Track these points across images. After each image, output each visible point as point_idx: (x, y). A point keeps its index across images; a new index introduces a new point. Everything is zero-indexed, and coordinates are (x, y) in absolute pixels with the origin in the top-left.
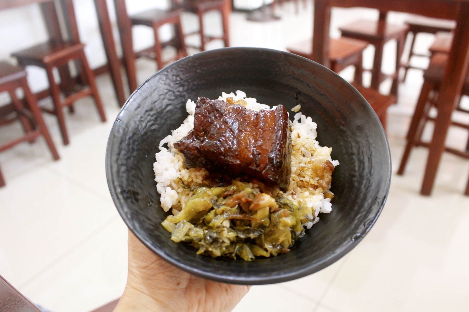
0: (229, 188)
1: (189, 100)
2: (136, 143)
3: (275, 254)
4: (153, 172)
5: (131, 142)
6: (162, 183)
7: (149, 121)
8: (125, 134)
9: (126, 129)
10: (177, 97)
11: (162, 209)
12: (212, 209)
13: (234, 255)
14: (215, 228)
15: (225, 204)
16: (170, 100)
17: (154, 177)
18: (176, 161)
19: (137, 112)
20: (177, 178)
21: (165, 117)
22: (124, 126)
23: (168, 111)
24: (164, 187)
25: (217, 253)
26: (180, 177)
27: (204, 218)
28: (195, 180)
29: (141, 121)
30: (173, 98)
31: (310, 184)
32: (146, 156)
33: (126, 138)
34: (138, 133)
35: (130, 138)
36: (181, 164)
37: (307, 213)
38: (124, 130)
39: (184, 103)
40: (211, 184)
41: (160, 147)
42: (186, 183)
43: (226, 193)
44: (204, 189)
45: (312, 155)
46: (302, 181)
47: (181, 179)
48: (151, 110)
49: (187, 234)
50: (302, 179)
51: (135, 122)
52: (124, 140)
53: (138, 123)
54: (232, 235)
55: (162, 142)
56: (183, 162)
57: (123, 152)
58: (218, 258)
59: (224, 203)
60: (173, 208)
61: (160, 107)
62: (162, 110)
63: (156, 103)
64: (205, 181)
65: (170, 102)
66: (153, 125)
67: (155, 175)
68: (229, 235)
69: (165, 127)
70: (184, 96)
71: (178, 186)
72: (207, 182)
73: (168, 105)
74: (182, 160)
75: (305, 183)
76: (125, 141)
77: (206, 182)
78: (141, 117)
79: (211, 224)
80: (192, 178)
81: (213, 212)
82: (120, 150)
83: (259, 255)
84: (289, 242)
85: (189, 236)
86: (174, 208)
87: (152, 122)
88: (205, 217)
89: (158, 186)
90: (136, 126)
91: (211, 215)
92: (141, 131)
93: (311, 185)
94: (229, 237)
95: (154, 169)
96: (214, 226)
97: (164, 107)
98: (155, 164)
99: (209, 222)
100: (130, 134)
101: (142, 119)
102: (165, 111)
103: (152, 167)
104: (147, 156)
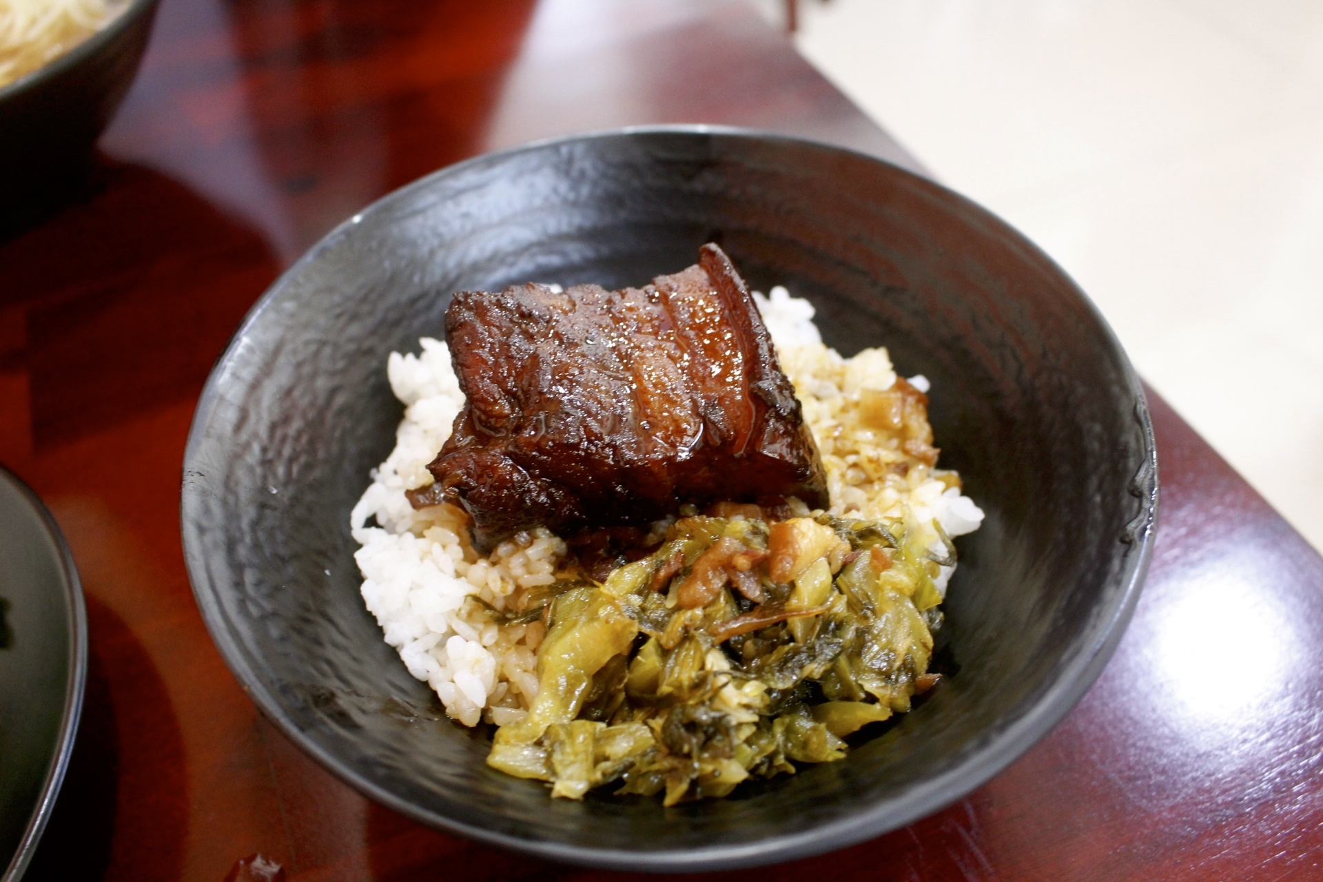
0: (663, 553)
1: (395, 359)
2: (280, 537)
3: (904, 703)
4: (371, 619)
5: (261, 535)
6: (416, 639)
7: (291, 460)
8: (232, 515)
9: (231, 499)
10: (352, 358)
11: (457, 724)
12: (642, 639)
13: (781, 759)
14: (685, 694)
15: (678, 608)
16: (333, 374)
17: (380, 632)
18: (437, 548)
19: (244, 437)
20: (464, 599)
21: (337, 434)
22: (219, 491)
23: (340, 412)
24: (427, 651)
25: (734, 772)
26: (474, 590)
27: (626, 680)
28: (527, 581)
29: (266, 463)
30: (340, 364)
31: (883, 464)
32: (327, 572)
33: (240, 529)
34: (273, 503)
35: (255, 525)
36: (456, 551)
37: (926, 546)
38: (225, 503)
39: (381, 373)
40: (586, 574)
41: (358, 531)
42: (499, 605)
43: (662, 573)
44: (575, 593)
45: (840, 388)
46: (855, 465)
47: (476, 599)
48: (286, 419)
49: (599, 759)
50: (852, 459)
51: (251, 469)
52: (238, 535)
53: (259, 470)
54: (753, 691)
55: (359, 514)
56: (461, 544)
57: (249, 577)
58: (741, 791)
59: (670, 603)
60: (491, 707)
61: (312, 404)
62: (321, 413)
63: (296, 393)
64: (564, 573)
65: (336, 381)
66: (308, 467)
67: (380, 624)
68: (746, 695)
69: (348, 468)
70: (370, 352)
71: (474, 628)
72: (569, 572)
73: (333, 392)
74: (456, 539)
75: (870, 468)
76: (242, 540)
77: (570, 576)
78: (264, 450)
79: (665, 689)
80: (515, 580)
81: (649, 648)
82: (237, 568)
83: (856, 728)
84: (925, 645)
85: (607, 759)
86: (494, 705)
87: (303, 459)
88: (628, 677)
89: (405, 655)
90: (259, 482)
91: (648, 659)
92: (279, 496)
93: (888, 465)
94: (745, 701)
95: (369, 608)
96: (680, 687)
97: (321, 401)
98: (366, 590)
99: (654, 684)
100: (248, 514)
101: (270, 455)
102: (329, 416)
103: (361, 603)
104: (331, 572)
